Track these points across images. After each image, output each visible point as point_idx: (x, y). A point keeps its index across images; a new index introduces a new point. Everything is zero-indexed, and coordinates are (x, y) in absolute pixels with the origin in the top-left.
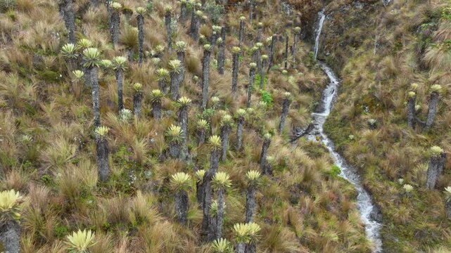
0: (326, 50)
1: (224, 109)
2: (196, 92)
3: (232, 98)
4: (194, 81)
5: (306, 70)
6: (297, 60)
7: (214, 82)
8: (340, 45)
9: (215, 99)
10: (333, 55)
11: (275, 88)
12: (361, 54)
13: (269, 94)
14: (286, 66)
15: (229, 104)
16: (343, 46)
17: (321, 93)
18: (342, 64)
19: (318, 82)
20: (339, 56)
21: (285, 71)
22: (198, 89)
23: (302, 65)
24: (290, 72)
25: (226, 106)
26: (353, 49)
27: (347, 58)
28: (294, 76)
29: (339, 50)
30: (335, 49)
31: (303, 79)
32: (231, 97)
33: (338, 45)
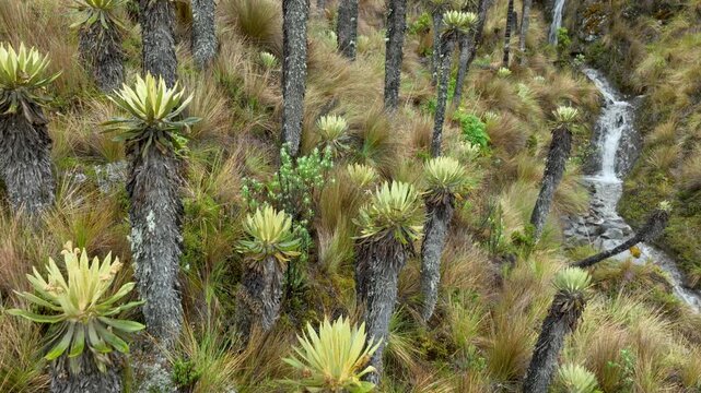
0: (585, 30)
1: (361, 161)
2: (263, 101)
3: (387, 126)
4: (260, 66)
5: (551, 70)
6: (528, 46)
7: (327, 78)
8: (622, 16)
9: (333, 123)
10: (606, 39)
11: (490, 108)
12: (679, 33)
13: (480, 123)
14: (506, 59)
15: (378, 143)
16: (631, 19)
17: (592, 123)
18: (631, 61)
19: (584, 100)
20: (622, 40)
21: (505, 70)
22: (271, 94)
23: (540, 58)
24: (517, 73)
25: (366, 152)
26: (656, 24)
27: (644, 46)
28: (527, 83)
29: (622, 27)
30: (612, 24)
31: (547, 89)
32: (381, 122)
33: (618, 15)
